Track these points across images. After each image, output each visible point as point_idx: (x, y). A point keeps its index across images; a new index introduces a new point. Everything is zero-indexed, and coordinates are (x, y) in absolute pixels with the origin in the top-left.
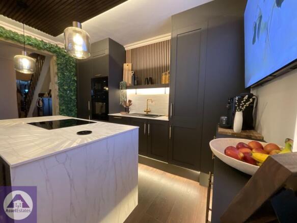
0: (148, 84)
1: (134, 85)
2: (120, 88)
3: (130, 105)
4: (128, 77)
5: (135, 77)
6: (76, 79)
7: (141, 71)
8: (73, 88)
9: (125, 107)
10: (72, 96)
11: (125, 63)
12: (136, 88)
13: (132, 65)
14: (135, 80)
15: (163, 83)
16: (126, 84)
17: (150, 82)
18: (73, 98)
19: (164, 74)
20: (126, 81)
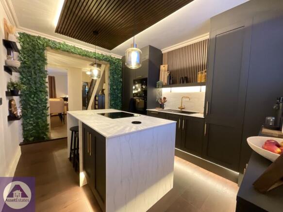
0: (183, 82)
1: (170, 84)
2: (157, 86)
3: (165, 102)
4: (164, 77)
5: (170, 77)
6: (121, 80)
7: (177, 71)
8: (119, 87)
9: (160, 103)
10: (119, 94)
11: (162, 64)
12: (171, 87)
13: (168, 66)
14: (170, 79)
15: (199, 82)
16: (162, 83)
17: (185, 81)
18: (120, 95)
19: (199, 73)
20: (162, 81)
